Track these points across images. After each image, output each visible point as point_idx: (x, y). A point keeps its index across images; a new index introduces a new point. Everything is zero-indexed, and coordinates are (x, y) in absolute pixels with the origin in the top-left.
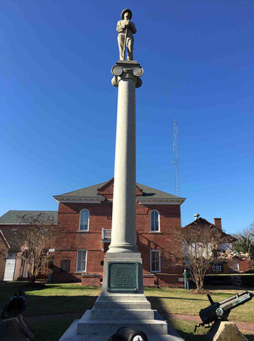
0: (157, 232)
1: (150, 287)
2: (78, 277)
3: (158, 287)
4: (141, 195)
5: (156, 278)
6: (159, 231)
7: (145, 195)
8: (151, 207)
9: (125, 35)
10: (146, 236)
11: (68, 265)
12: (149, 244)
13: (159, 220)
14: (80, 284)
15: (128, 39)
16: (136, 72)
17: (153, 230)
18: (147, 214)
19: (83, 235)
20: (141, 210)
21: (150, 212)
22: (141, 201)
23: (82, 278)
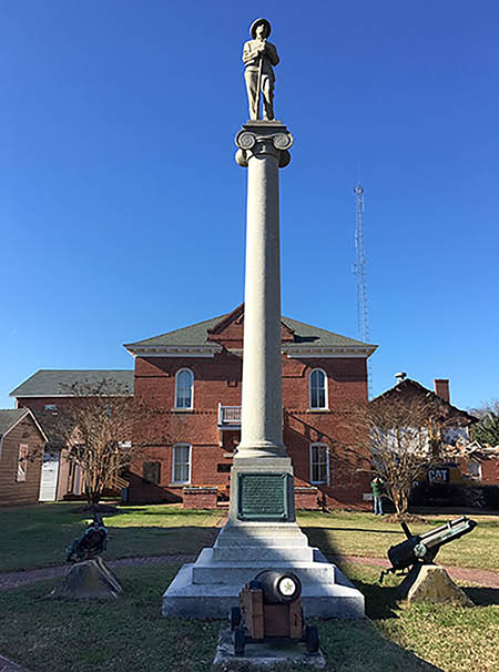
0: (322, 409)
1: (310, 510)
2: (175, 492)
3: (324, 511)
4: (291, 341)
5: (320, 494)
6: (326, 408)
7: (298, 339)
8: (310, 363)
9: (259, 69)
10: (302, 418)
11: (157, 472)
12: (307, 433)
13: (326, 387)
14: (180, 506)
15: (264, 77)
16: (280, 142)
17: (314, 405)
18: (303, 376)
19: (182, 417)
20: (291, 370)
21: (310, 371)
22: (292, 351)
23: (183, 496)
